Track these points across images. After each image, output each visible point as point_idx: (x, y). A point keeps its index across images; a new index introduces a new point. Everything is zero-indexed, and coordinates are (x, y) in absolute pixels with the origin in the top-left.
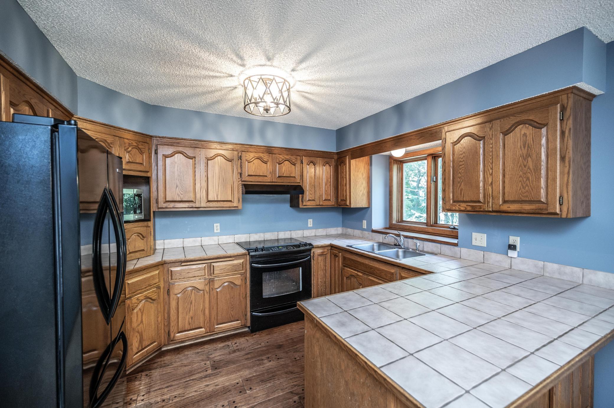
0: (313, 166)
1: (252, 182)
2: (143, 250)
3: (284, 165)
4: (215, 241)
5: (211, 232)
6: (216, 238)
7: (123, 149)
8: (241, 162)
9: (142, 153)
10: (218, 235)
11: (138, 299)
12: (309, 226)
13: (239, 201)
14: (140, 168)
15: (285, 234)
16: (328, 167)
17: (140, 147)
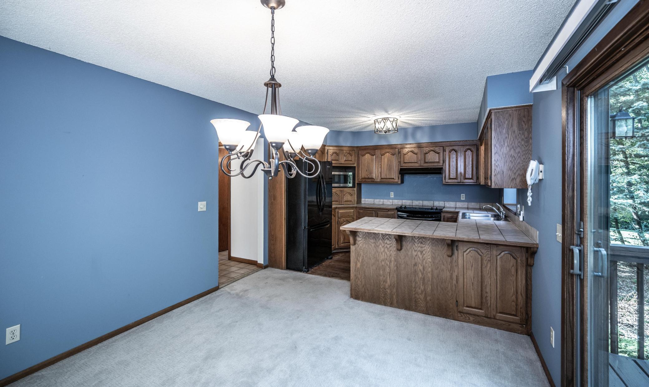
0: (455, 153)
1: (406, 166)
2: (351, 201)
3: (430, 154)
4: (390, 203)
5: (388, 196)
6: (391, 201)
7: (343, 155)
8: (400, 155)
9: (351, 156)
10: (392, 199)
11: (343, 220)
12: (462, 199)
13: (399, 178)
14: (351, 162)
15: (439, 203)
16: (469, 152)
17: (351, 153)
